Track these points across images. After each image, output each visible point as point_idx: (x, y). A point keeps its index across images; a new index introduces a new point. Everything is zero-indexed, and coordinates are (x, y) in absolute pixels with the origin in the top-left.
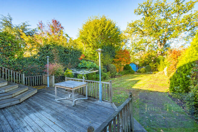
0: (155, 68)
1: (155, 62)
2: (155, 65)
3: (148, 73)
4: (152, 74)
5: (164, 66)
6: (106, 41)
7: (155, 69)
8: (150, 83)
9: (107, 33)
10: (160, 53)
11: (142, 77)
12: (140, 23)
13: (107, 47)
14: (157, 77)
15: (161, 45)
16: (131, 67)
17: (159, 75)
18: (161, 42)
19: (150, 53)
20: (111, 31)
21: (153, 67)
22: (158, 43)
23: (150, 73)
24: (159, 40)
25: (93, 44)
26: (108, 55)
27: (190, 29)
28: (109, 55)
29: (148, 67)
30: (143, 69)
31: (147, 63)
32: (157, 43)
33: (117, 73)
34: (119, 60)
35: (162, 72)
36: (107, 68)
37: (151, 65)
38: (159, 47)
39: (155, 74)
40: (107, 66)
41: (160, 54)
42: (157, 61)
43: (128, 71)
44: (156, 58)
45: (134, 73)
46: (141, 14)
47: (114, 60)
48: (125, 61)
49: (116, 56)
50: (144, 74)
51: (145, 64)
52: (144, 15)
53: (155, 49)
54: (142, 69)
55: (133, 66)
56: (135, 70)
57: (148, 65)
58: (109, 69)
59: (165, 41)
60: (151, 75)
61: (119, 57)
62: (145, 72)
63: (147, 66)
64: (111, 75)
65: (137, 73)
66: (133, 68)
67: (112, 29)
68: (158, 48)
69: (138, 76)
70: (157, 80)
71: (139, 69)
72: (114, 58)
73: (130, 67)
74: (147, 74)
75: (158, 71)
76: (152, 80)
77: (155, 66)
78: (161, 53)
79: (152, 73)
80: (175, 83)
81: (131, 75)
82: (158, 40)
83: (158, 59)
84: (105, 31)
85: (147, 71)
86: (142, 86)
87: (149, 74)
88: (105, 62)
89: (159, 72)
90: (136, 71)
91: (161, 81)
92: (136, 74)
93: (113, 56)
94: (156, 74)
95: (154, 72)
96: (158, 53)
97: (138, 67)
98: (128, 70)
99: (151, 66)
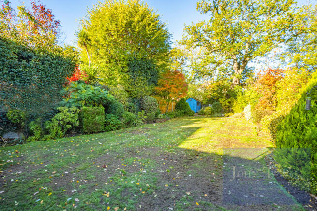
0: (229, 107)
1: (228, 96)
2: (229, 102)
3: (217, 115)
4: (223, 117)
5: (245, 104)
6: (139, 49)
7: (228, 109)
8: (221, 135)
9: (137, 30)
10: (236, 81)
11: (206, 121)
12: (205, 27)
13: (140, 62)
14: (232, 122)
15: (239, 68)
16: (189, 105)
17: (235, 119)
18: (239, 64)
19: (220, 81)
20: (148, 28)
21: (225, 105)
22: (235, 64)
23: (219, 115)
24: (236, 60)
25: (107, 50)
26: (141, 77)
27: (289, 39)
28: (145, 78)
29: (217, 105)
30: (209, 108)
31: (215, 99)
32: (233, 65)
33: (161, 115)
34: (164, 89)
35: (240, 114)
36: (140, 104)
37: (221, 101)
38: (236, 71)
39: (228, 116)
40: (141, 100)
41: (237, 83)
42: (231, 95)
43: (183, 111)
44: (230, 91)
45: (193, 116)
46: (208, 12)
47: (155, 88)
48: (176, 93)
49: (159, 81)
50: (210, 117)
51: (212, 100)
52: (213, 14)
53: (229, 75)
54: (207, 108)
55: (192, 103)
56: (195, 111)
57: (217, 101)
58: (144, 106)
59: (245, 62)
60: (221, 118)
61: (164, 82)
62: (212, 114)
63: (216, 103)
64: (146, 117)
65: (198, 116)
66: (192, 106)
67: (149, 24)
68: (233, 73)
69: (199, 120)
70: (233, 128)
71: (202, 109)
72: (156, 85)
73: (186, 105)
74: (216, 117)
75: (232, 111)
76: (225, 129)
77: (228, 104)
78: (238, 81)
79: (223, 115)
80: (298, 140)
81: (186, 119)
82: (234, 60)
83: (233, 92)
84: (135, 27)
85: (215, 112)
86: (203, 144)
87: (218, 117)
88: (135, 92)
89: (235, 115)
90: (197, 113)
91: (242, 130)
92: (196, 117)
93: (154, 82)
94: (230, 117)
95: (226, 115)
96: (233, 83)
97: (201, 105)
98: (183, 109)
99: (222, 103)
